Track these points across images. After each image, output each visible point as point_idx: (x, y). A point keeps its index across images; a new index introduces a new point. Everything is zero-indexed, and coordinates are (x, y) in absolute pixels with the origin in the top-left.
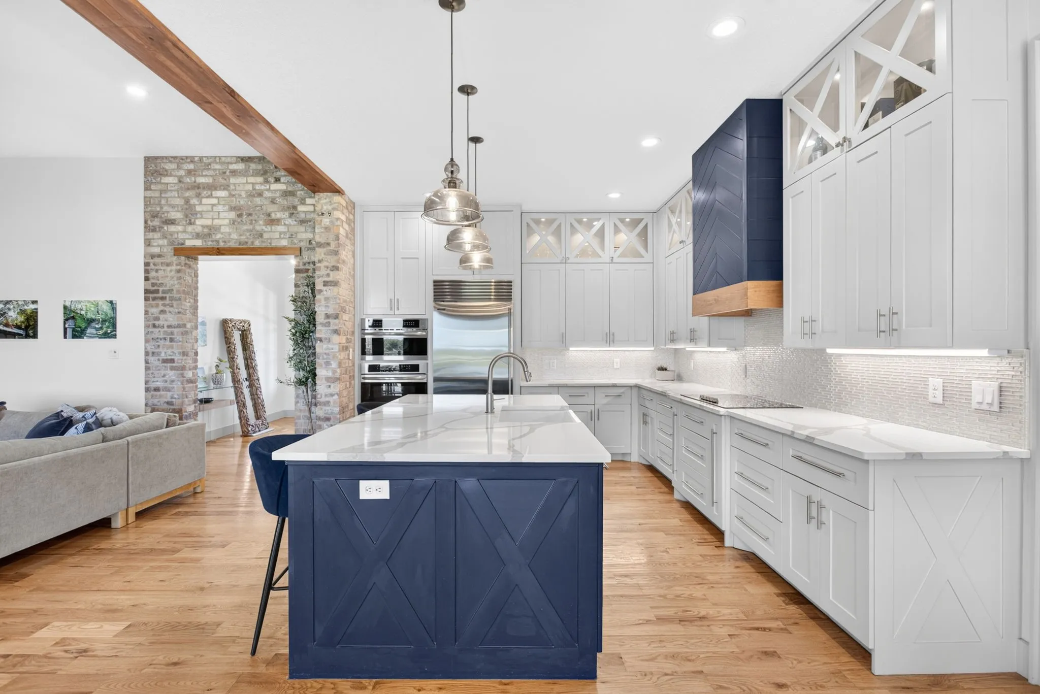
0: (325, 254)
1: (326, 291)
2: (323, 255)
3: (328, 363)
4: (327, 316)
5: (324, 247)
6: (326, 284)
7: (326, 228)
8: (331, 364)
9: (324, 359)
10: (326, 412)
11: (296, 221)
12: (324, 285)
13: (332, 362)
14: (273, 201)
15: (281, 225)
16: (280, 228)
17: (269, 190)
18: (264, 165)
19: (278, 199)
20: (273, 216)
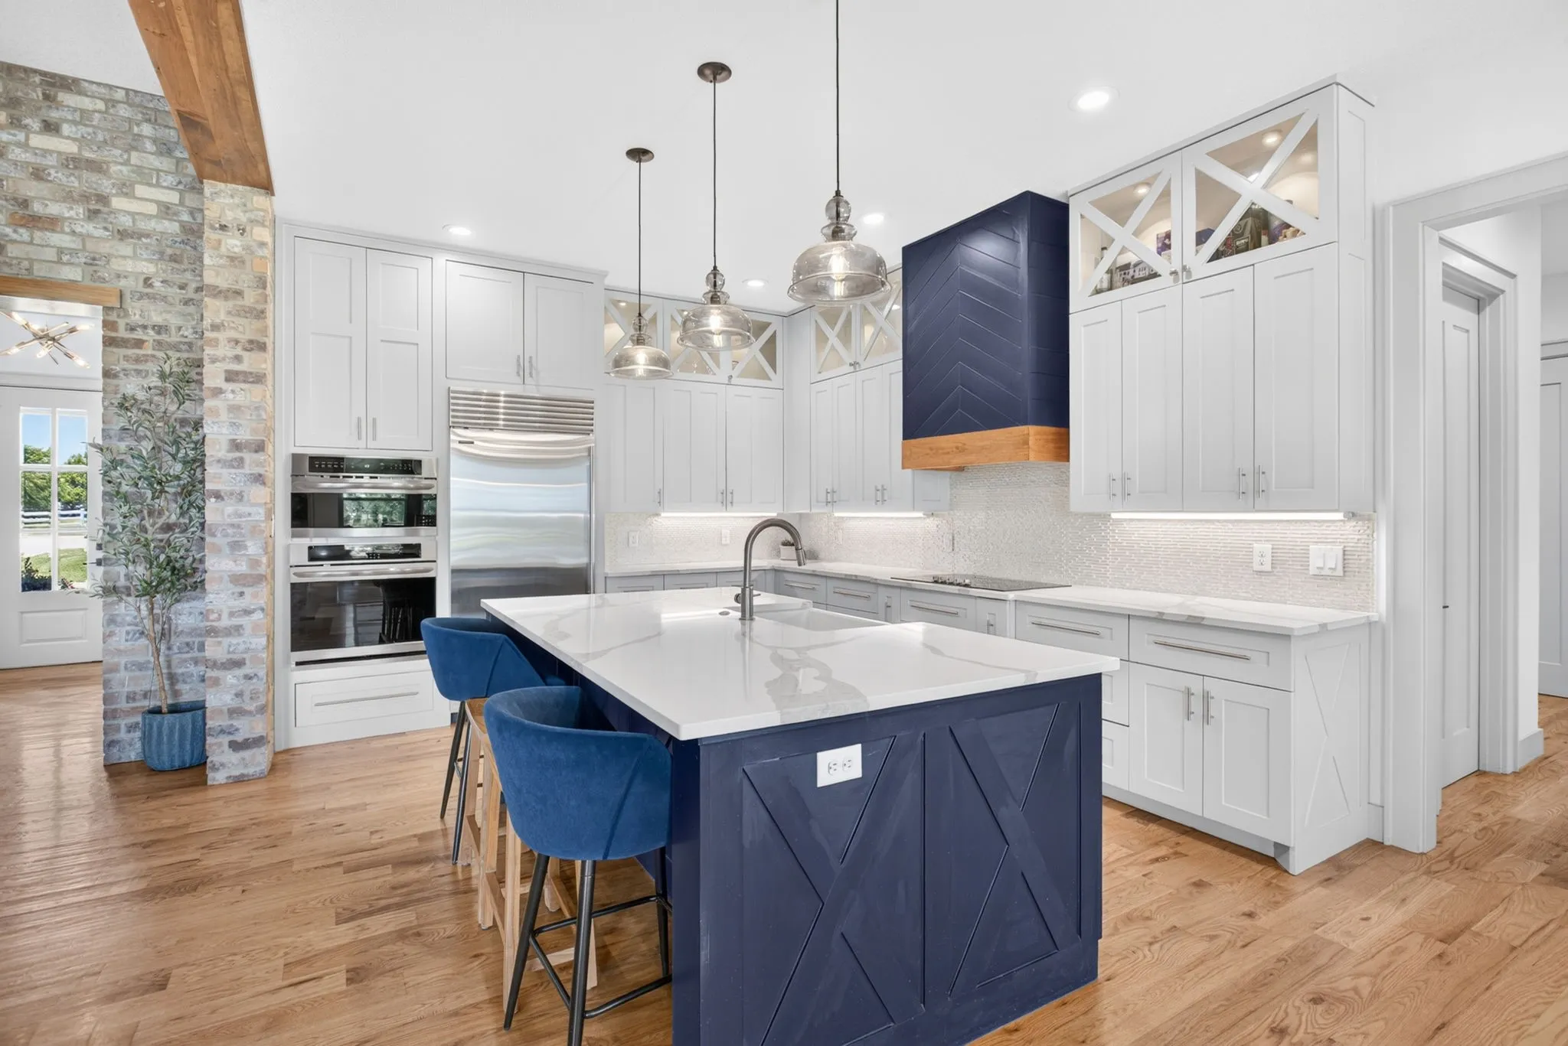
0: (229, 313)
1: (233, 392)
2: (223, 316)
3: (236, 546)
4: (236, 446)
5: (226, 298)
6: (231, 377)
7: (232, 259)
8: (246, 548)
9: (226, 536)
10: (231, 650)
11: (106, 229)
12: (227, 380)
13: (249, 543)
14: (38, 174)
15: (62, 232)
16: (57, 239)
17: (25, 146)
18: (11, 85)
19: (52, 171)
20: (37, 208)
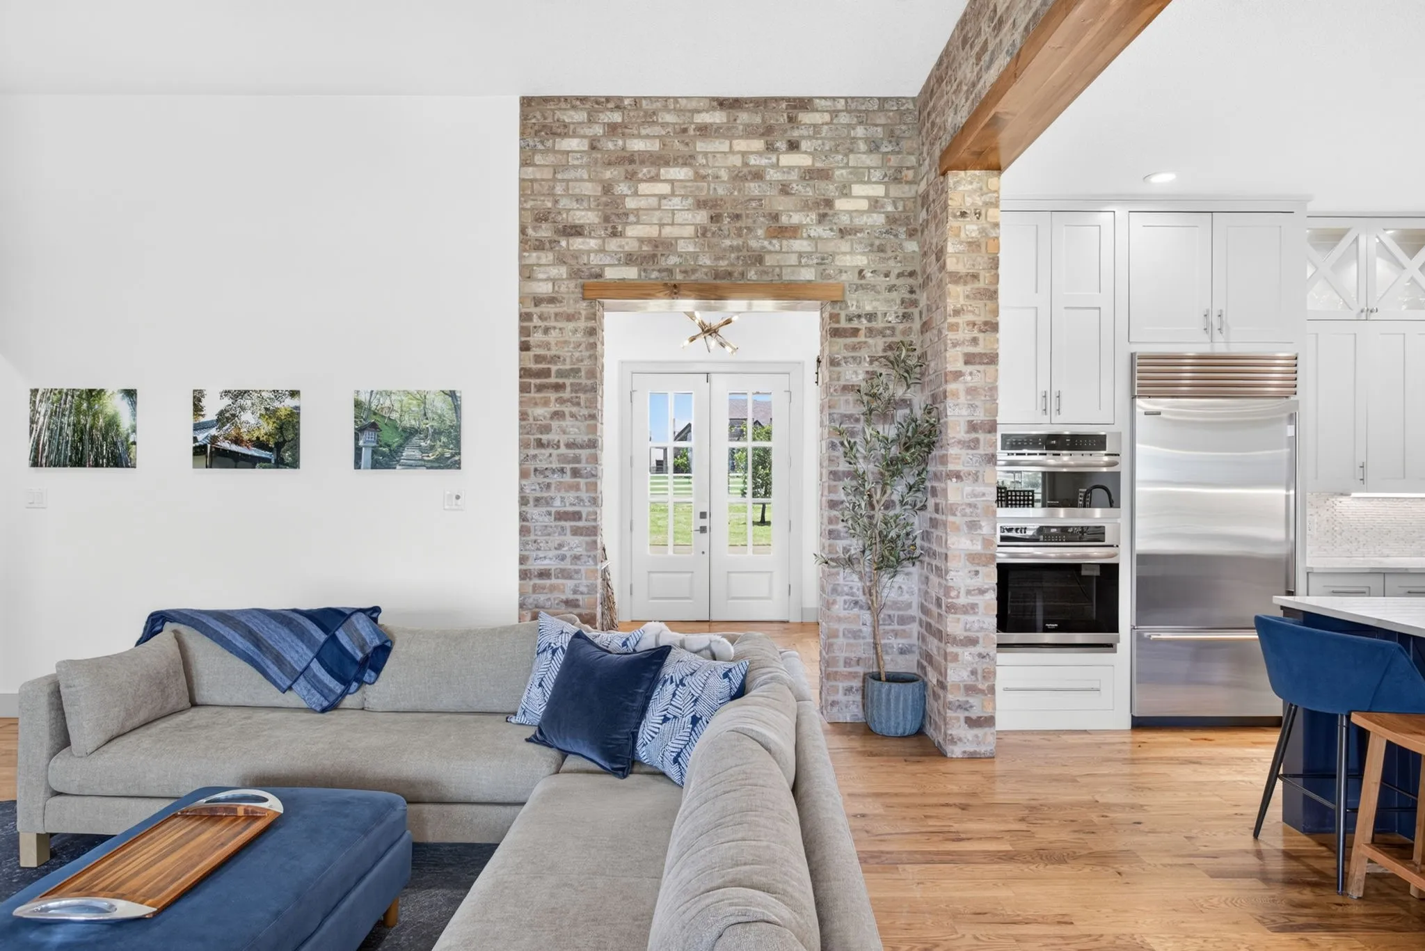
0: (968, 297)
1: (971, 374)
2: (962, 301)
3: (973, 526)
4: (973, 427)
5: (965, 283)
6: (969, 359)
7: (970, 243)
8: (980, 527)
9: (964, 515)
10: (968, 626)
11: (831, 230)
12: (966, 363)
13: (983, 524)
14: (785, 190)
15: (802, 238)
16: (800, 245)
17: (776, 166)
18: (767, 115)
19: (794, 185)
20: (784, 220)
